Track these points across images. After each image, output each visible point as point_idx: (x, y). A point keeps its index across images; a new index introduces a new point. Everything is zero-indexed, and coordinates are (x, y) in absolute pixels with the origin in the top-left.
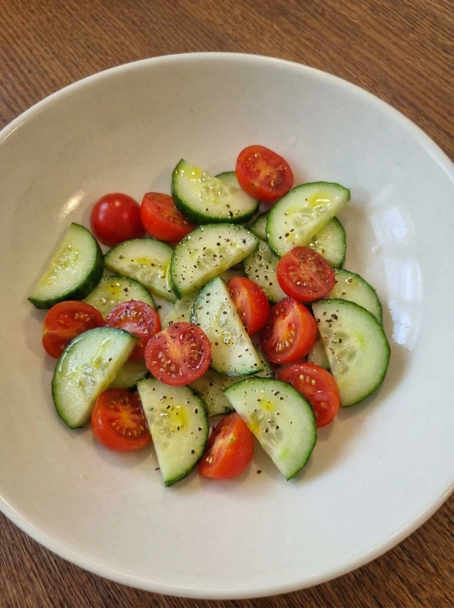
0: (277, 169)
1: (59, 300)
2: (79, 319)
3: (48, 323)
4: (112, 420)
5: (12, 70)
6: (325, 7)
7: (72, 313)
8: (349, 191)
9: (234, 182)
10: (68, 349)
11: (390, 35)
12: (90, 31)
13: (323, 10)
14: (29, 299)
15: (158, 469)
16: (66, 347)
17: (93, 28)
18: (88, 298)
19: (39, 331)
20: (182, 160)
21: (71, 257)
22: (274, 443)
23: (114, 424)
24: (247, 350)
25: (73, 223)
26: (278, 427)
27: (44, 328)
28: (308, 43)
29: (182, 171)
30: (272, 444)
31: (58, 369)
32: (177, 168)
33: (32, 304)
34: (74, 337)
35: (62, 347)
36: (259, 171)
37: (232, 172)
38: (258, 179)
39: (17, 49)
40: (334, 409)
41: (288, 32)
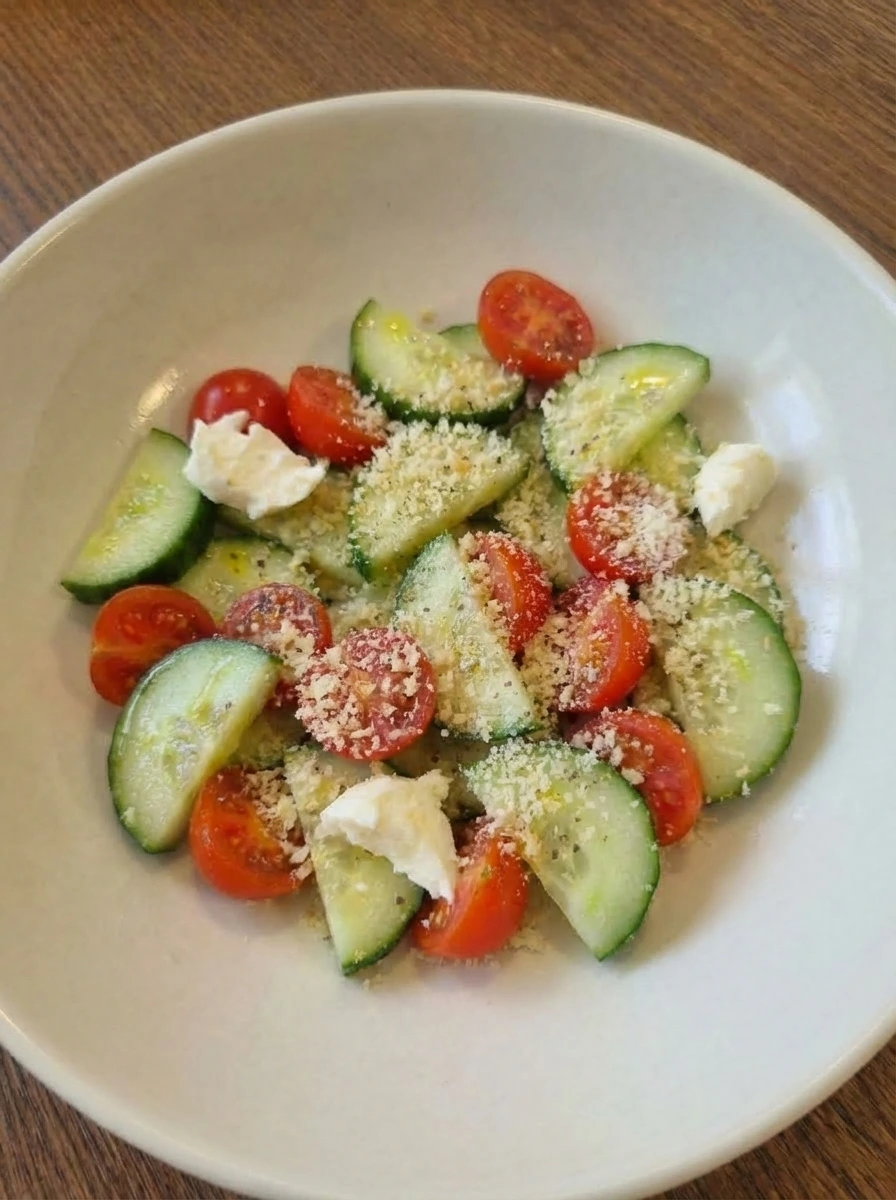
0: (561, 316)
1: (123, 584)
2: (164, 623)
3: (101, 631)
4: (231, 832)
5: (44, 133)
6: (651, 16)
7: (151, 610)
8: (707, 361)
9: (477, 345)
10: (142, 686)
11: (778, 67)
12: (196, 58)
13: (646, 20)
14: (62, 584)
15: (329, 938)
16: (138, 681)
17: (203, 54)
18: (183, 579)
19: (84, 648)
20: (370, 301)
21: (150, 496)
22: (570, 879)
23: (236, 841)
24: (510, 684)
25: (154, 429)
26: (576, 849)
27: (93, 643)
28: (619, 82)
29: (371, 323)
30: (565, 881)
31: (122, 727)
32: (360, 316)
33: (70, 595)
34: (154, 662)
35: (131, 681)
36: (525, 319)
37: (473, 325)
38: (526, 332)
39: (56, 94)
40: (694, 806)
41: (578, 59)
